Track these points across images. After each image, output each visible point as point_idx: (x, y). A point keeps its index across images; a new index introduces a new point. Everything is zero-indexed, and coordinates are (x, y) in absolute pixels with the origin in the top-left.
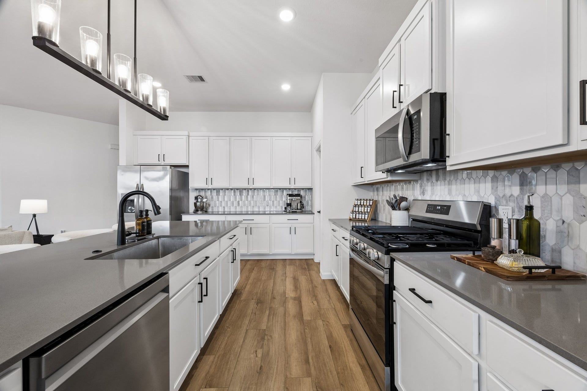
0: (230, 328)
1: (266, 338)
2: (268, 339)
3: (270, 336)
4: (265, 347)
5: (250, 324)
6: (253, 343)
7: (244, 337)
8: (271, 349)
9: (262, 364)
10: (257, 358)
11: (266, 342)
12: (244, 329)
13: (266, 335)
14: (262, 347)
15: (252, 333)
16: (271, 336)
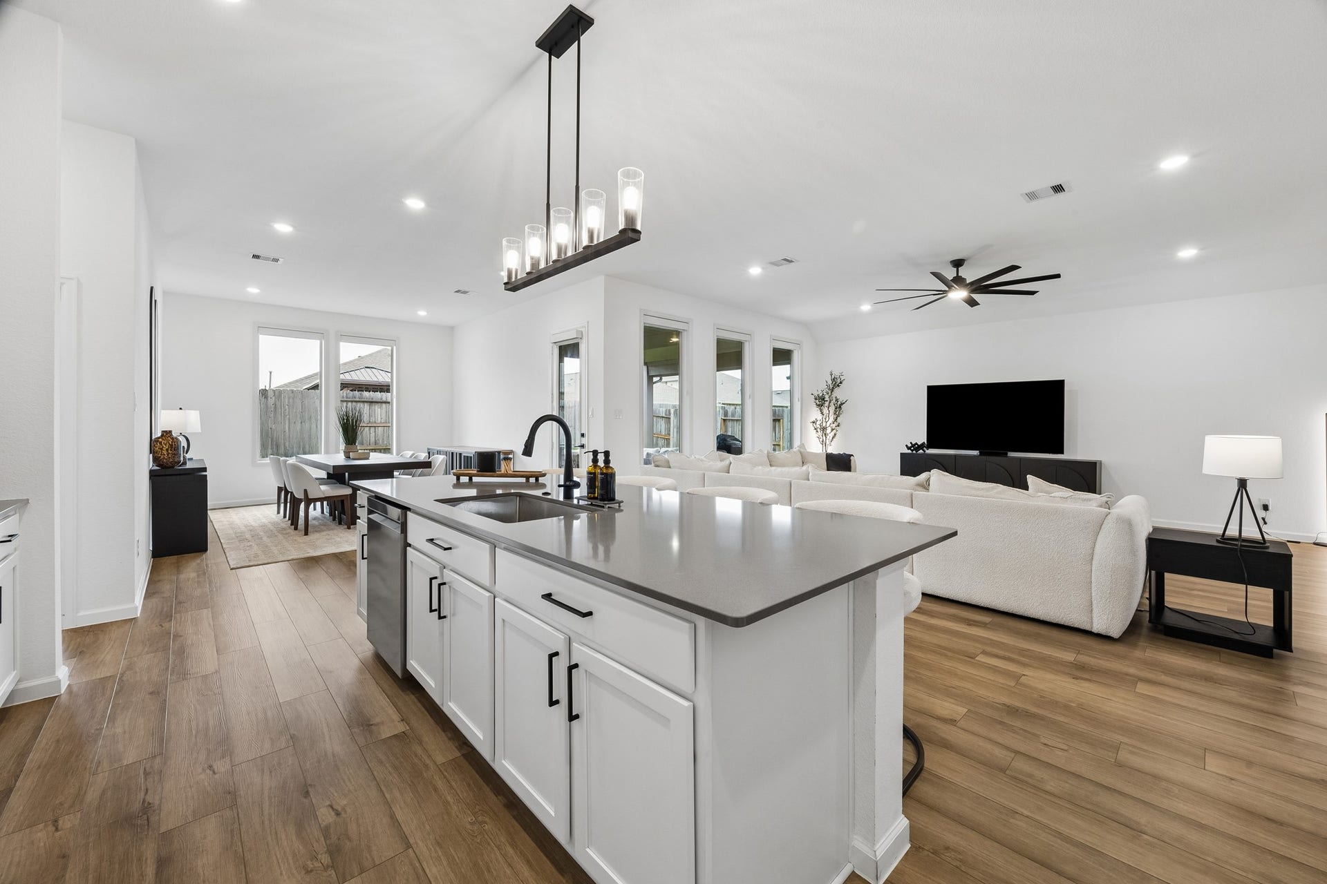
0: (471, 824)
1: (326, 859)
2: (314, 858)
3: (311, 871)
4: (316, 833)
5: (414, 869)
6: (358, 825)
7: (403, 826)
8: (294, 838)
9: (306, 801)
10: (328, 803)
11: (320, 847)
12: (420, 843)
13: (328, 867)
14: (326, 831)
15: (384, 846)
16: (308, 872)
